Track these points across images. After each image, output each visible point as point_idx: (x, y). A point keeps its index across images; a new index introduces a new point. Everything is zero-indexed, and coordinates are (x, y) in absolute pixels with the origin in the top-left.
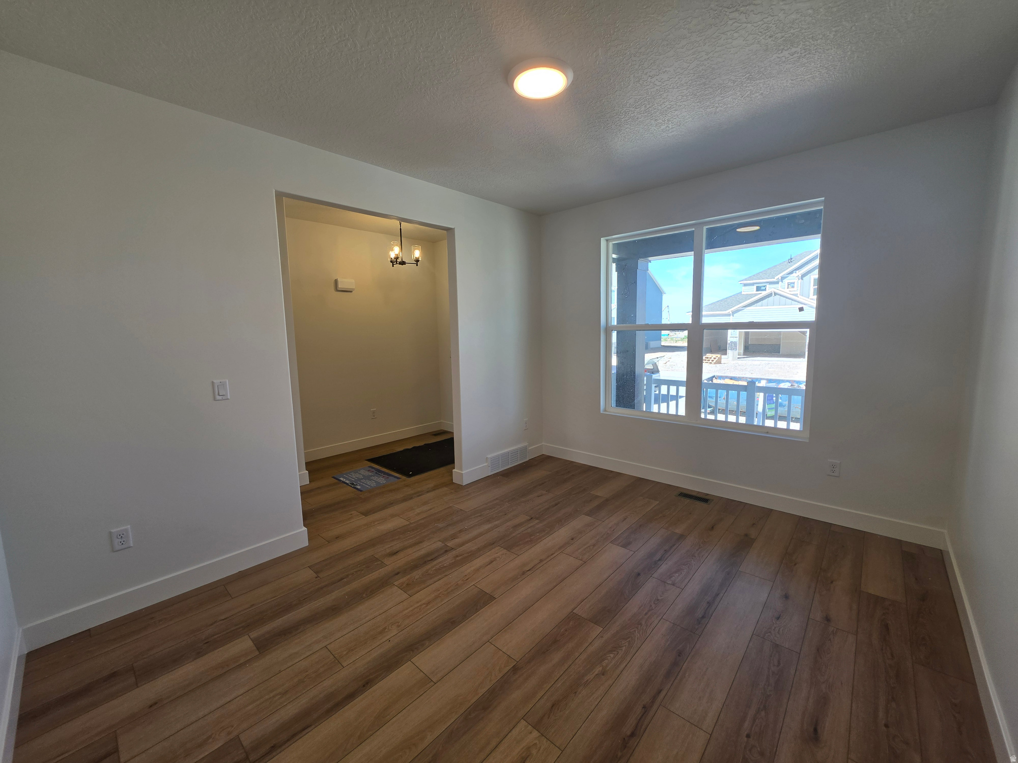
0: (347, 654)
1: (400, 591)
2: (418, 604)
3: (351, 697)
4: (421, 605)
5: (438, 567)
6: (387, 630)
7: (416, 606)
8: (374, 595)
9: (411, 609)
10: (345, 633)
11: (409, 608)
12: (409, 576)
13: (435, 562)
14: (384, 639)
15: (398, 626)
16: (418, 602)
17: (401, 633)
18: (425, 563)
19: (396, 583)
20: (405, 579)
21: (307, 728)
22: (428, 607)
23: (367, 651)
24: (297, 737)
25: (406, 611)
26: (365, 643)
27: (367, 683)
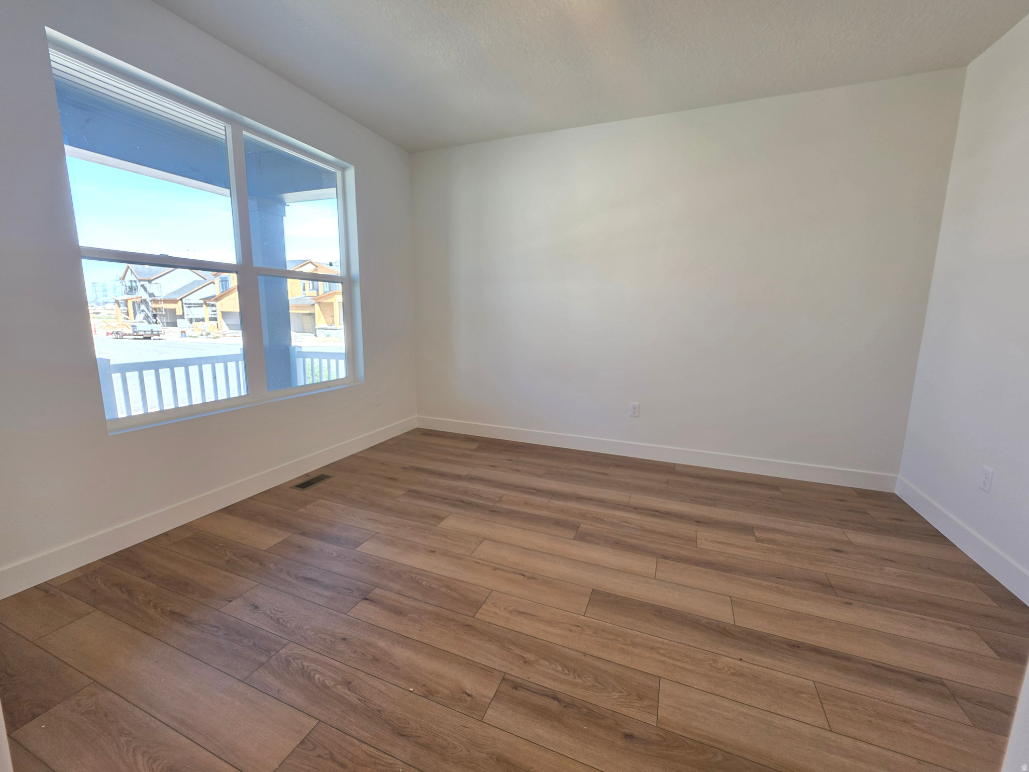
0: (802, 692)
1: (663, 700)
2: (665, 659)
3: (816, 650)
4: (664, 655)
5: (570, 678)
6: (732, 671)
7: (670, 661)
8: (704, 741)
9: (679, 664)
10: (793, 722)
11: (680, 667)
12: (623, 710)
13: (559, 688)
14: (744, 664)
15: (715, 661)
16: (662, 662)
17: (720, 652)
18: (569, 704)
19: (652, 720)
20: (634, 713)
21: (877, 666)
22: (659, 645)
23: (775, 672)
24: (890, 667)
25: (688, 667)
26: (770, 682)
27: (793, 646)
